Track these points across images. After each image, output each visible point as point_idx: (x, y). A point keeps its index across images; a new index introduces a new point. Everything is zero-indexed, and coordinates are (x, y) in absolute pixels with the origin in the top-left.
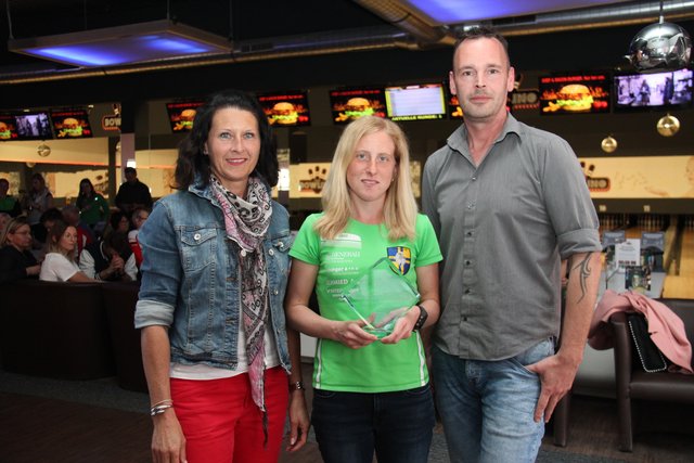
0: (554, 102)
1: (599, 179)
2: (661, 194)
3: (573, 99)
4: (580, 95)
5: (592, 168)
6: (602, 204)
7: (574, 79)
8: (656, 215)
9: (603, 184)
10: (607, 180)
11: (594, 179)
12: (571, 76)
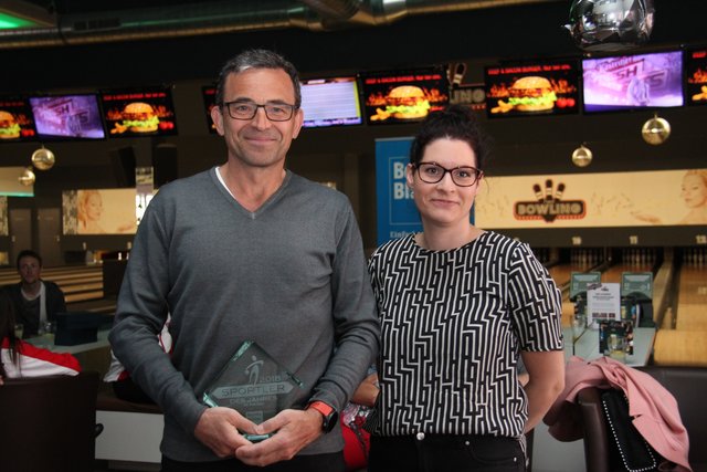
0: (506, 100)
1: (571, 202)
2: (651, 220)
3: (530, 96)
4: (539, 90)
5: (561, 188)
6: (577, 236)
7: (530, 69)
8: (646, 248)
9: (577, 208)
10: (581, 203)
11: (565, 202)
12: (527, 66)
